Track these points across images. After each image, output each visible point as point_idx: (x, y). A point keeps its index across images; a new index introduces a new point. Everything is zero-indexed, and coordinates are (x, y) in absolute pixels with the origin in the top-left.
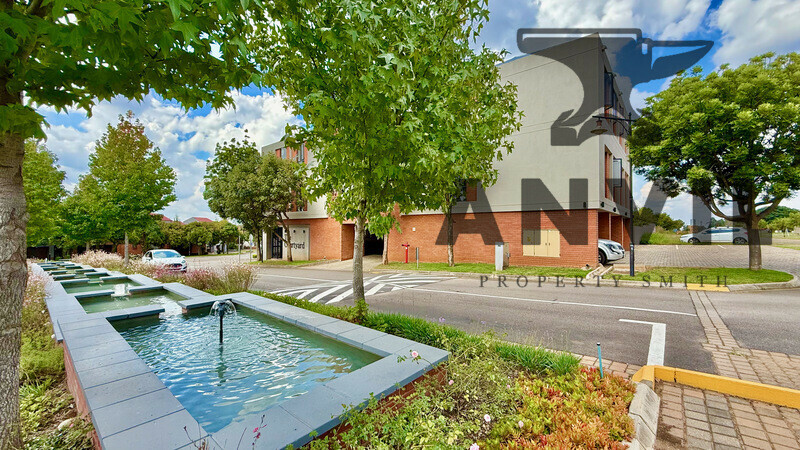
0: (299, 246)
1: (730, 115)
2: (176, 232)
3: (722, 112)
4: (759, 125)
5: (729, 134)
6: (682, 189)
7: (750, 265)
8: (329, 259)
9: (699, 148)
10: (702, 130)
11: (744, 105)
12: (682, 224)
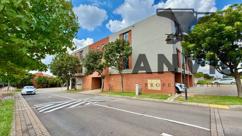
0: (80, 85)
1: (221, 29)
2: (51, 80)
3: (218, 28)
4: (235, 32)
5: (222, 37)
6: (207, 63)
7: (238, 95)
8: (88, 89)
9: (209, 44)
10: (210, 36)
11: (227, 24)
12: (214, 77)
